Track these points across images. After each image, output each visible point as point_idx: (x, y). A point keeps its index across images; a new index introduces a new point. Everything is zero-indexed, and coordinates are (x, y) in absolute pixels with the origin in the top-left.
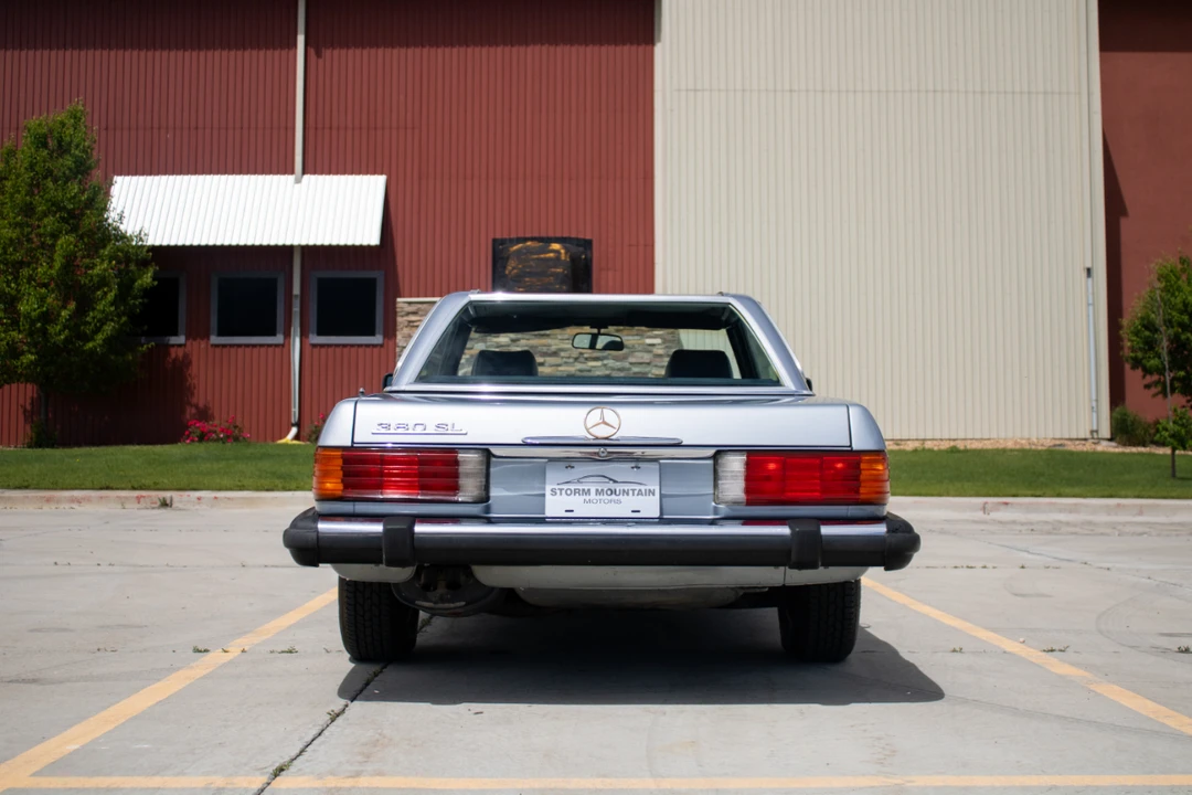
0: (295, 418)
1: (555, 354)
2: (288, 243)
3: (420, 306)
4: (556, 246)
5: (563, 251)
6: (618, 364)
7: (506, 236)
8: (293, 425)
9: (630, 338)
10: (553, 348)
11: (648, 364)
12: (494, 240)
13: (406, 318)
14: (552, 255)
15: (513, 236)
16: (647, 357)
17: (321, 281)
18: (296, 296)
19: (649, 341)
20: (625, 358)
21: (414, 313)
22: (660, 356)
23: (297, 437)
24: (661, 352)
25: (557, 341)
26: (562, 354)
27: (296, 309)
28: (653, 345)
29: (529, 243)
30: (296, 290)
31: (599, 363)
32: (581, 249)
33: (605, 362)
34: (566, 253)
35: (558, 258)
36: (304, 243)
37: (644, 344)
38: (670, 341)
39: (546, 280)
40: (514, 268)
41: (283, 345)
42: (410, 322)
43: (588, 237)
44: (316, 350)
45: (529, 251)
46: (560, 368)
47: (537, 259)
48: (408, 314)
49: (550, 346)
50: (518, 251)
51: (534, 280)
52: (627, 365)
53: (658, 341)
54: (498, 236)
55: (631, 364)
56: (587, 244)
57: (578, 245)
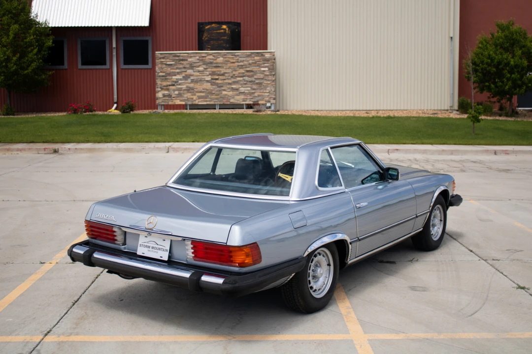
0: (115, 100)
1: (223, 75)
2: (110, 25)
3: (165, 55)
4: (224, 27)
5: (227, 29)
6: (250, 79)
7: (203, 21)
8: (115, 103)
9: (255, 67)
10: (222, 72)
11: (262, 79)
12: (199, 23)
13: (159, 60)
14: (222, 31)
15: (207, 21)
16: (262, 76)
17: (125, 41)
18: (114, 48)
19: (263, 69)
20: (252, 76)
21: (163, 58)
22: (268, 75)
23: (116, 109)
24: (268, 74)
25: (224, 69)
26: (226, 75)
27: (114, 53)
28: (264, 71)
29: (213, 25)
30: (114, 45)
31: (241, 79)
32: (236, 27)
33: (244, 78)
34: (228, 30)
35: (225, 32)
36: (116, 25)
37: (260, 70)
38: (271, 69)
39: (220, 42)
40: (206, 37)
41: (109, 69)
42: (161, 62)
43: (239, 22)
44: (123, 71)
45: (213, 29)
46: (225, 81)
47: (217, 33)
48: (160, 58)
49: (221, 71)
50: (208, 29)
51: (215, 42)
52: (253, 79)
53: (267, 69)
54: (200, 21)
55: (255, 79)
56: (239, 25)
57: (235, 25)
